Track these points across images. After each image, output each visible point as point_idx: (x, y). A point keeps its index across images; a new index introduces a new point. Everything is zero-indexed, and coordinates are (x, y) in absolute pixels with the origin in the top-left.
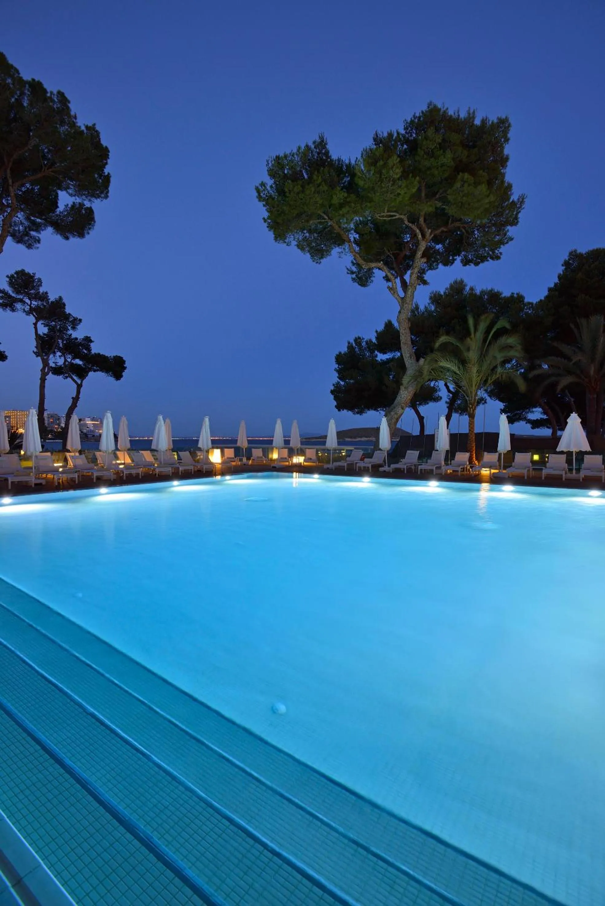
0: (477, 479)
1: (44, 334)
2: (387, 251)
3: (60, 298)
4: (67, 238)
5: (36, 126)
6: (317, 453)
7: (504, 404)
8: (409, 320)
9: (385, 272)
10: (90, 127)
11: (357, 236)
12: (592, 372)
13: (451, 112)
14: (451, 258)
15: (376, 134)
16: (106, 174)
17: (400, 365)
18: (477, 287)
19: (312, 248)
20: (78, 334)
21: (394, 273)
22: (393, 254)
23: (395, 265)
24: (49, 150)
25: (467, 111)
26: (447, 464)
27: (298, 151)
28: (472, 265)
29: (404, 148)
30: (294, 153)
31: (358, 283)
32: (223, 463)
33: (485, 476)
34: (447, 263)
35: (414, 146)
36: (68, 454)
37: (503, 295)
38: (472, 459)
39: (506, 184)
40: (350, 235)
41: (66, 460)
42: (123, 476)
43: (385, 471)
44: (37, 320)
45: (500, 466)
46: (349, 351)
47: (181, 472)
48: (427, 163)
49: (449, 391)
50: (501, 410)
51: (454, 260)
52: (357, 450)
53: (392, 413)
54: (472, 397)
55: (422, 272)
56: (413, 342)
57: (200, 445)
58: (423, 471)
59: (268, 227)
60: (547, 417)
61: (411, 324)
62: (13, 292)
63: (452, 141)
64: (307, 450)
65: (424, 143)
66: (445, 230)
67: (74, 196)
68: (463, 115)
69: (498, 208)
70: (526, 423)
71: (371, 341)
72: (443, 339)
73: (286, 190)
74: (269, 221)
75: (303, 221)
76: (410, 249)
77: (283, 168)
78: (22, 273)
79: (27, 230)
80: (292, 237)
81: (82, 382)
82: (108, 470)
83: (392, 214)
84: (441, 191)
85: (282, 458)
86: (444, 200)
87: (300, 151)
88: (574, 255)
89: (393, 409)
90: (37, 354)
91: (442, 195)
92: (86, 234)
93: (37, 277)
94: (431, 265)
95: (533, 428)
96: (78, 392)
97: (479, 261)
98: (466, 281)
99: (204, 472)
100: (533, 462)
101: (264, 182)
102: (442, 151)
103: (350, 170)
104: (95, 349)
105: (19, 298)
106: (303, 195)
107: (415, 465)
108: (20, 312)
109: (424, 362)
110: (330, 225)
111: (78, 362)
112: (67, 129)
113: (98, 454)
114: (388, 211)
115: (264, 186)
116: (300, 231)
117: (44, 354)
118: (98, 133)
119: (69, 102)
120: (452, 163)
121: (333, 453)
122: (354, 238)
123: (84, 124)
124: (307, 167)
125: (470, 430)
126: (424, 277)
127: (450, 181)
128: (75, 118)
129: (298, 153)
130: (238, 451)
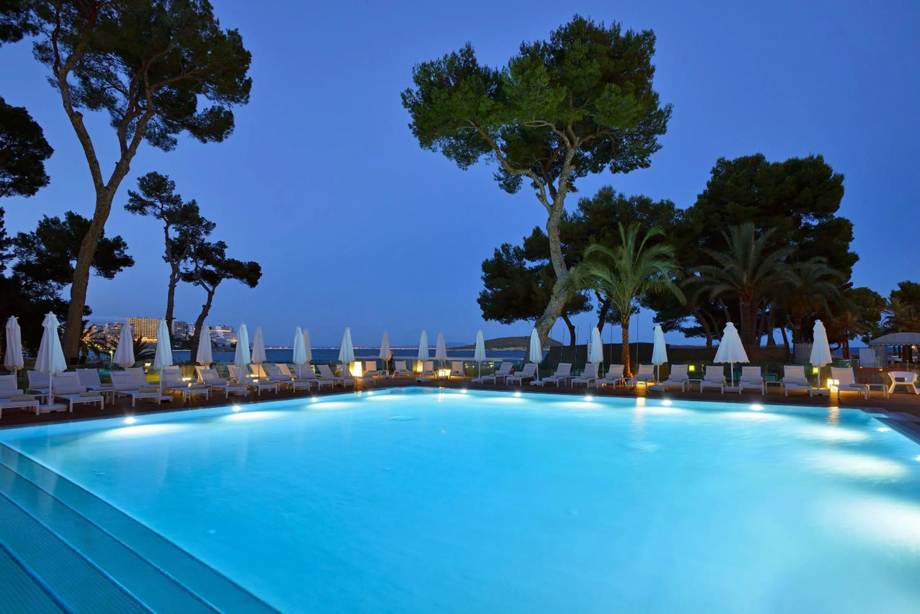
0: (632, 393)
1: (175, 239)
2: (535, 158)
3: (194, 201)
4: (205, 141)
5: (177, 30)
6: (464, 365)
7: (657, 312)
8: (559, 227)
9: (534, 179)
10: (232, 32)
11: (504, 143)
12: (745, 280)
13: (596, 25)
14: (600, 165)
15: (523, 43)
16: (247, 78)
17: (550, 271)
18: (626, 195)
19: (458, 154)
20: (211, 239)
21: (542, 179)
22: (542, 161)
23: (543, 173)
24: (189, 53)
25: (612, 24)
26: (600, 377)
27: (445, 58)
28: (622, 172)
29: (551, 58)
30: (440, 62)
31: (506, 189)
32: (365, 377)
33: (640, 389)
34: (596, 170)
35: (560, 56)
36: (198, 368)
37: (653, 202)
38: (627, 371)
39: (653, 94)
40: (498, 142)
41: (195, 374)
42: (258, 391)
43: (536, 385)
44: (169, 223)
45: (656, 378)
46: (496, 258)
47: (321, 387)
48: (574, 73)
49: (600, 299)
50: (654, 318)
51: (603, 167)
52: (506, 363)
53: (543, 324)
54: (625, 307)
55: (572, 179)
56: (562, 249)
57: (341, 358)
58: (576, 385)
59: (413, 133)
60: (701, 326)
61: (561, 231)
62: (144, 195)
63: (599, 52)
64: (453, 362)
65: (572, 53)
66: (594, 137)
67: (213, 99)
68: (608, 27)
69: (646, 116)
70: (680, 332)
71: (518, 248)
72: (593, 248)
73: (433, 97)
74: (415, 127)
75: (450, 127)
76: (558, 156)
77: (429, 74)
78: (154, 176)
79: (164, 132)
80: (439, 143)
81: (214, 289)
82: (240, 385)
83: (539, 121)
84: (588, 100)
85: (427, 372)
86: (592, 108)
87: (447, 59)
88: (722, 163)
89: (543, 320)
90: (167, 259)
91: (590, 104)
92: (223, 138)
93: (169, 180)
94: (580, 172)
95: (686, 337)
96: (210, 300)
97: (629, 168)
98: (614, 188)
99: (345, 387)
100: (690, 374)
101: (410, 89)
102: (589, 61)
103: (497, 78)
104: (229, 254)
105: (149, 202)
106: (450, 102)
107: (568, 379)
108: (151, 215)
109: (575, 271)
110: (477, 132)
111: (210, 267)
112: (209, 34)
113: (230, 367)
114: (536, 119)
115: (411, 93)
116: (446, 138)
117: (174, 259)
118: (240, 38)
119: (212, 8)
120: (599, 73)
121: (481, 365)
122: (501, 144)
123: (227, 29)
124: (454, 75)
125: (623, 341)
126: (572, 184)
127: (597, 90)
128: (218, 23)
129: (445, 61)
130: (380, 365)
